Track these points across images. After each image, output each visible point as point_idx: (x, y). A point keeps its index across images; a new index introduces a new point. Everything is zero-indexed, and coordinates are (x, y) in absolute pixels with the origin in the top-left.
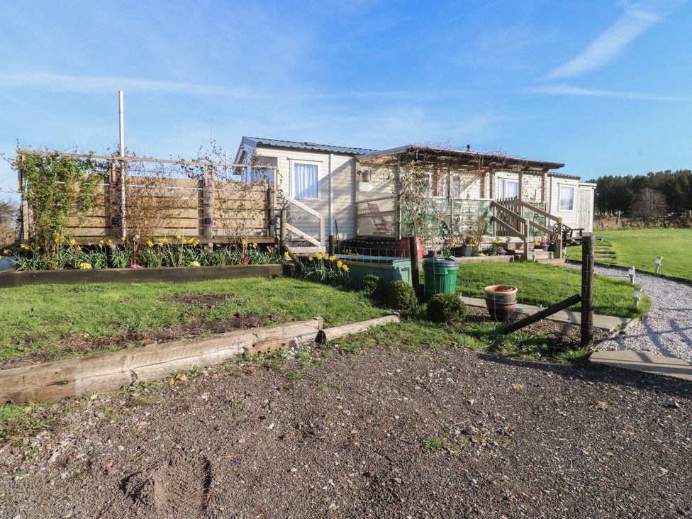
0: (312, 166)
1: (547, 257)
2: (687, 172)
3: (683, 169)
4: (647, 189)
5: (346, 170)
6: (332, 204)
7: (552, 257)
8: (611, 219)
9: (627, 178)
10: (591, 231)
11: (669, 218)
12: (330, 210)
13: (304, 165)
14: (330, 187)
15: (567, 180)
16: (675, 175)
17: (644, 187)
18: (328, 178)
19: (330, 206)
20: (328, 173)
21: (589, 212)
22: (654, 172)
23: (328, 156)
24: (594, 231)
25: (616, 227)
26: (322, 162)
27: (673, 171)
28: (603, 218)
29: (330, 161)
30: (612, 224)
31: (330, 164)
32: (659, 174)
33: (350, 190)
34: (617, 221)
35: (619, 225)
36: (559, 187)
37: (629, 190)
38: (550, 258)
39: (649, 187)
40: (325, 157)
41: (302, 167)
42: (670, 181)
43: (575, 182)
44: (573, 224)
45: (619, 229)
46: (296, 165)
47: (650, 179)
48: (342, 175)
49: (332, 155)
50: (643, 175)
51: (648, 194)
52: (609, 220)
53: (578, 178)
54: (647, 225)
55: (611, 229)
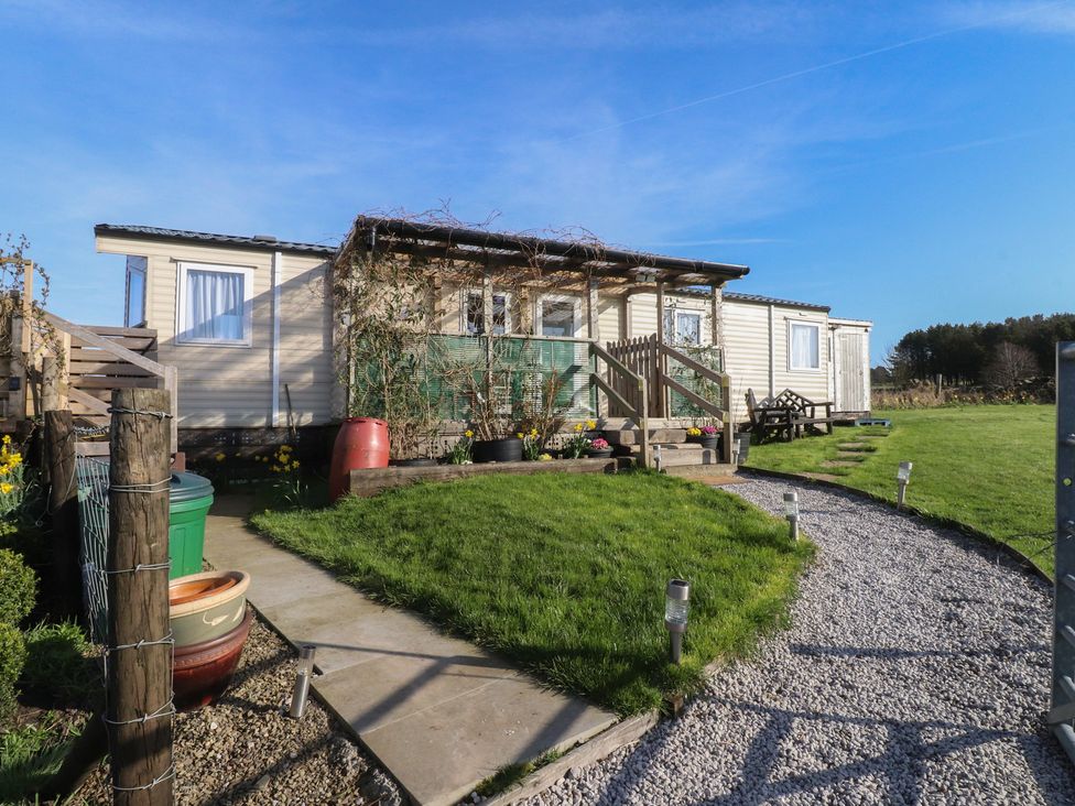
0: (234, 275)
1: (699, 460)
2: (1067, 317)
3: (1062, 312)
4: (1006, 344)
5: (313, 285)
6: (277, 346)
7: (713, 460)
8: (928, 388)
9: (974, 327)
10: (867, 408)
11: (1028, 387)
12: (271, 356)
13: (214, 274)
14: (272, 317)
15: (803, 313)
16: (1050, 321)
17: (1001, 341)
18: (269, 296)
19: (272, 350)
20: (269, 289)
21: (861, 374)
22: (1017, 318)
23: (270, 256)
24: (873, 407)
25: (936, 402)
26: (255, 268)
27: (1047, 316)
28: (913, 387)
29: (273, 266)
30: (929, 397)
31: (273, 272)
32: (1025, 320)
33: (321, 324)
34: (937, 392)
35: (941, 399)
36: (787, 326)
37: (978, 347)
38: (707, 462)
39: (1008, 342)
40: (262, 259)
41: (209, 278)
42: (1042, 331)
43: (821, 316)
44: (820, 394)
45: (940, 406)
46: (192, 273)
47: (1011, 328)
48: (302, 295)
49: (278, 254)
50: (998, 322)
51: (1008, 353)
52: (922, 390)
53: (826, 310)
54: (989, 400)
55: (925, 406)
